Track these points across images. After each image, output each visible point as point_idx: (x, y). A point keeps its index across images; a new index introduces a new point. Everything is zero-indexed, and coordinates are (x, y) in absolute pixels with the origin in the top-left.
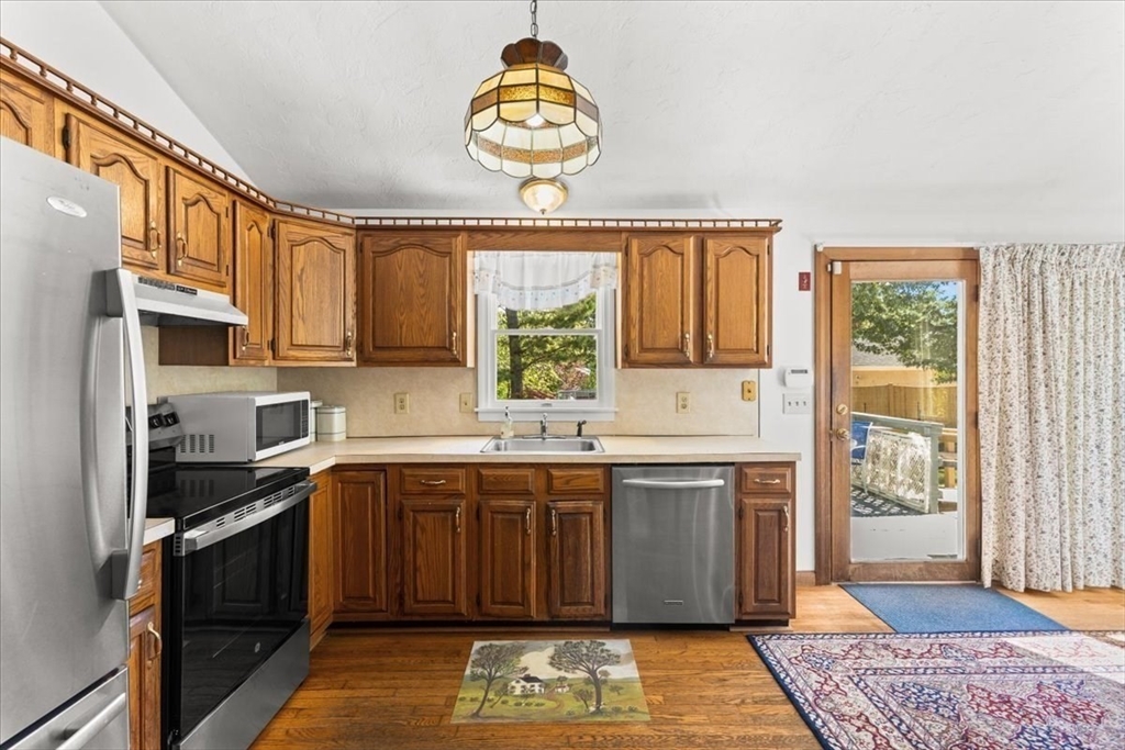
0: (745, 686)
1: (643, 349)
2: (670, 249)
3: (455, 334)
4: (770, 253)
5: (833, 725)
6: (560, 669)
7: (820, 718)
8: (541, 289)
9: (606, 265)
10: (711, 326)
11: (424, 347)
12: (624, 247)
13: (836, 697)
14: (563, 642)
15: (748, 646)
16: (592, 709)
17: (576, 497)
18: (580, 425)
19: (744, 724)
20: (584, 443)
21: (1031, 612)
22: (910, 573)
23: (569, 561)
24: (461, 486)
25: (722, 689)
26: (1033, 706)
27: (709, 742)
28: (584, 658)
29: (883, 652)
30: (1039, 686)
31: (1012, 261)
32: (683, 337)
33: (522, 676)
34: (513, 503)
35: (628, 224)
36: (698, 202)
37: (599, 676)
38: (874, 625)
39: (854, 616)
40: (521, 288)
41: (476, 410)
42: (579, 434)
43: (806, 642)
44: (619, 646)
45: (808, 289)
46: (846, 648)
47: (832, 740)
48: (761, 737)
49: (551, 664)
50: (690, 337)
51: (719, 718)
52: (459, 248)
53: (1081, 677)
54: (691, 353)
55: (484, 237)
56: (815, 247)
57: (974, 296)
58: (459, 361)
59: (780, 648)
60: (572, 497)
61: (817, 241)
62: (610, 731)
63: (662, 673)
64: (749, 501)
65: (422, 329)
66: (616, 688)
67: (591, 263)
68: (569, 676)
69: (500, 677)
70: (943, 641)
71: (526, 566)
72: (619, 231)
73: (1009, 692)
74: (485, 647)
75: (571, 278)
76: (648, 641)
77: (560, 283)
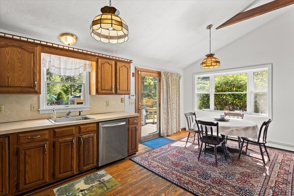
0: (135, 169)
1: (102, 89)
2: (109, 63)
3: (36, 82)
4: (130, 68)
5: (154, 169)
6: (90, 184)
7: (151, 169)
8: (67, 69)
9: (89, 65)
10: (118, 84)
11: (20, 87)
12: (96, 60)
13: (152, 164)
14: (85, 178)
15: (131, 161)
16: (106, 189)
17: (88, 133)
18: (80, 112)
19: (140, 176)
20: (83, 117)
21: (169, 139)
22: (151, 137)
23: (86, 153)
24: (47, 137)
25: (131, 172)
26: (177, 154)
27: (136, 183)
28: (94, 179)
29: (154, 153)
30: (176, 151)
31: (165, 75)
32: (112, 87)
33: (79, 191)
34: (68, 139)
35: (98, 54)
36: (112, 52)
37: (102, 181)
38: (150, 149)
39: (145, 148)
40: (60, 68)
41: (39, 110)
42: (80, 115)
43: (141, 156)
44: (102, 172)
45: (134, 77)
46: (148, 155)
47: (156, 172)
48: (144, 177)
49: (86, 184)
50: (113, 87)
51: (134, 177)
52: (38, 51)
53: (180, 147)
54: (114, 91)
55: (48, 49)
56: (135, 67)
57: (160, 81)
58: (38, 92)
59: (137, 159)
60: (87, 133)
61: (136, 66)
62: (113, 192)
63: (116, 174)
64: (130, 126)
65: (20, 79)
66: (108, 181)
67: (84, 63)
68: (93, 185)
69: (71, 195)
70: (161, 148)
71: (72, 158)
72: (95, 56)
73: (173, 153)
74: (59, 189)
75: (78, 67)
76: (108, 168)
77: (73, 68)
